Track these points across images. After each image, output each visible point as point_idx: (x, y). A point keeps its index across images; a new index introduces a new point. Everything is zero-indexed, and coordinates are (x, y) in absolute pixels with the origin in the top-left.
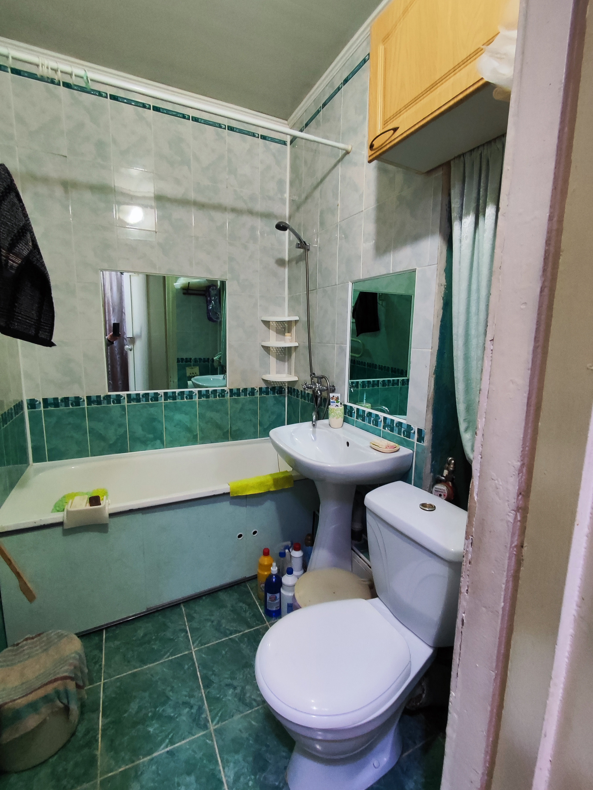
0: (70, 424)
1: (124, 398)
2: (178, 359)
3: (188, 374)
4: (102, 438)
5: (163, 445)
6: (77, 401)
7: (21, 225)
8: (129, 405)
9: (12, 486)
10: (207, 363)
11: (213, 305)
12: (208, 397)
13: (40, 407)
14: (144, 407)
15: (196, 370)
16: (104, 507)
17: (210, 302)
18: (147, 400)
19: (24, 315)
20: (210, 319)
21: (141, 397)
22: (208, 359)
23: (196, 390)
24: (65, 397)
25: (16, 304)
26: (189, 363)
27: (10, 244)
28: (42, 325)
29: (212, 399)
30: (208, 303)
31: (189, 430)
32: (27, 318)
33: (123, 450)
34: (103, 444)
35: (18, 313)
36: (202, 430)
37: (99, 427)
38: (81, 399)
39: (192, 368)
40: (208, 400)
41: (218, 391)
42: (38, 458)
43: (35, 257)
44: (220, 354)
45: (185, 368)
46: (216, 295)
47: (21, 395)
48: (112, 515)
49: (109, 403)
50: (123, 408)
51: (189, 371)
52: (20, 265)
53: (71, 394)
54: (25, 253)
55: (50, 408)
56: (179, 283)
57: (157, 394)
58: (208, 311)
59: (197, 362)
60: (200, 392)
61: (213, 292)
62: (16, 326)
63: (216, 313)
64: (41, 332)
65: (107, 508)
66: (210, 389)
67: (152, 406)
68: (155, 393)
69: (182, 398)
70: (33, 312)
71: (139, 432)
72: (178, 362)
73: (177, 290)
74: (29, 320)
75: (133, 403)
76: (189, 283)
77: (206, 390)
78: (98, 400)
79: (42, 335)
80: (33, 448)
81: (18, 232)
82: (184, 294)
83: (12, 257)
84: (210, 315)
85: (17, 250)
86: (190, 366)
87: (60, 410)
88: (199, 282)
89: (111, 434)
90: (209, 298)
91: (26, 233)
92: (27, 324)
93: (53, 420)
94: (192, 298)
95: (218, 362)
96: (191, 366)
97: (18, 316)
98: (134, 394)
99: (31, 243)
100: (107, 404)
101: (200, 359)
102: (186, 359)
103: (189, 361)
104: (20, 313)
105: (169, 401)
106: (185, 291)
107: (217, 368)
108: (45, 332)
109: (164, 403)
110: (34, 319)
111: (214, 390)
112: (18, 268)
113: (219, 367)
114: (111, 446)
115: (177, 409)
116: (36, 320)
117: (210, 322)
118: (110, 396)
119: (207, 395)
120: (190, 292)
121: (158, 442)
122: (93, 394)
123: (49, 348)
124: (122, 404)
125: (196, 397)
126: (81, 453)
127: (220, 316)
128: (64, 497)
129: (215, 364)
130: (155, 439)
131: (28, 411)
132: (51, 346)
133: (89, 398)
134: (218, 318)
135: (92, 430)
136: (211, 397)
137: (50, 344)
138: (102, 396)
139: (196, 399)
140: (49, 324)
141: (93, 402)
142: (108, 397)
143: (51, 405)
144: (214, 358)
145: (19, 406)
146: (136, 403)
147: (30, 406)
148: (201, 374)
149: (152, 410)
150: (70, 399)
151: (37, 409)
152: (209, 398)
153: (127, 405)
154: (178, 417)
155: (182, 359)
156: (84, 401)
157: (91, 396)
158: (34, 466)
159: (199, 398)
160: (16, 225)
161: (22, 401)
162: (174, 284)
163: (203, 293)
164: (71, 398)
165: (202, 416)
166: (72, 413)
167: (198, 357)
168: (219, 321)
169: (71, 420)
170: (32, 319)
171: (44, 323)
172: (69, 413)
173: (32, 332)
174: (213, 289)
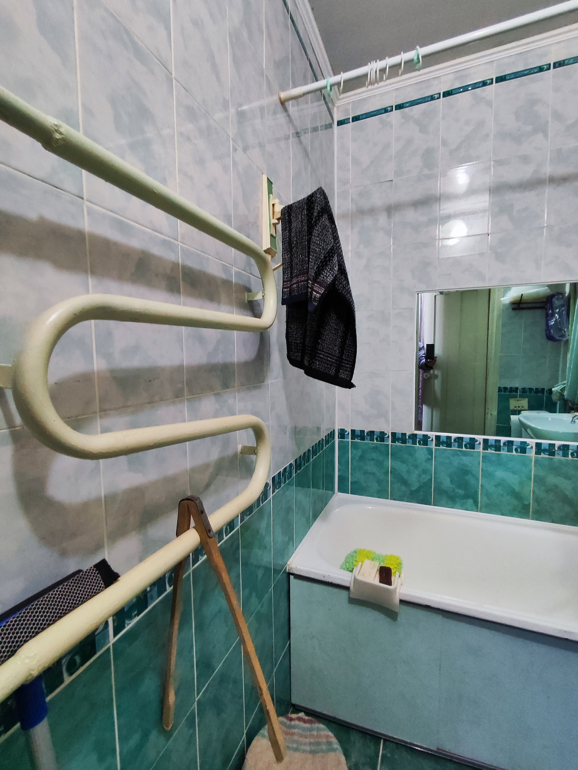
0: (373, 459)
1: (432, 440)
2: (499, 388)
3: (512, 407)
4: (405, 482)
5: (476, 507)
6: (382, 436)
7: (329, 248)
8: (437, 449)
9: (315, 516)
10: (541, 394)
11: (556, 320)
12: (552, 454)
13: (348, 438)
14: (455, 453)
15: (525, 403)
16: (396, 589)
17: (553, 315)
18: (460, 446)
19: (326, 353)
20: (550, 338)
21: (453, 441)
22: (543, 389)
23: (532, 442)
24: (370, 431)
25: (320, 341)
26: (514, 393)
27: (316, 273)
28: (344, 363)
29: (558, 457)
30: (548, 317)
31: (517, 495)
32: (329, 356)
33: (425, 501)
34: (404, 488)
35: (320, 350)
36: (537, 500)
37: (402, 468)
38: (386, 434)
39: (518, 400)
40: (552, 459)
41: (571, 448)
42: (343, 489)
43: (341, 284)
44: (564, 384)
45: (509, 400)
46: (563, 306)
47: (334, 423)
48: (402, 602)
49: (414, 443)
50: (430, 451)
51: (513, 404)
52: (322, 295)
53: (377, 429)
54: (329, 280)
55: (356, 440)
56: (509, 297)
57: (473, 440)
58: (548, 327)
59: (525, 392)
60: (538, 445)
61: (556, 302)
62: (317, 365)
63: (561, 330)
64: (341, 371)
65: (398, 591)
66: (558, 443)
67: (465, 454)
68: (471, 439)
69: (510, 450)
70: (336, 349)
71: (447, 483)
72: (499, 391)
73: (504, 305)
74: (331, 358)
75: (441, 447)
76: (522, 295)
77: (550, 444)
78: (403, 438)
79: (343, 375)
80: (339, 477)
81: (325, 257)
82: (514, 309)
83: (316, 287)
84: (550, 333)
85: (321, 278)
86: (515, 397)
87: (366, 443)
88: (537, 292)
89: (414, 480)
90: (550, 312)
91: (333, 257)
92: (328, 362)
93: (359, 453)
94: (525, 313)
95: (558, 395)
96: (517, 397)
97: (321, 354)
98: (444, 436)
99: (337, 267)
100: (412, 444)
101: (531, 389)
102: (511, 388)
103: (514, 391)
104: (323, 351)
105: (489, 451)
106: (516, 306)
107: (557, 403)
108: (346, 371)
109: (482, 452)
110: (336, 356)
111: (563, 445)
112: (320, 298)
113: (558, 402)
114: (412, 493)
115: (500, 463)
116: (338, 357)
117: (550, 341)
118: (416, 435)
119: (551, 450)
120: (521, 306)
121: (470, 501)
122: (399, 431)
123: (348, 389)
124: (428, 446)
125: (531, 452)
126: (381, 494)
127: (567, 333)
128: (355, 552)
129: (554, 397)
130: (467, 496)
131: (338, 441)
132: (350, 388)
133: (394, 434)
134: (563, 336)
135: (394, 471)
136: (558, 454)
137: (350, 385)
138: (408, 434)
139: (532, 454)
140: (351, 362)
141: (398, 440)
142: (414, 437)
143: (357, 437)
144: (553, 389)
145: (331, 435)
146: (445, 448)
147: (341, 436)
148: (531, 408)
149: (466, 460)
150: (375, 433)
151: (345, 440)
152: (554, 456)
153: (435, 449)
154: (500, 474)
155: (505, 388)
156: (388, 437)
157: (395, 433)
158: (338, 496)
159: (536, 454)
160: (323, 249)
161: (334, 430)
162: (502, 299)
163: (542, 305)
164: (377, 432)
165: (539, 480)
166: (375, 448)
167: (527, 386)
168: (565, 339)
169: (374, 455)
170: (334, 356)
171: (346, 360)
172: (373, 448)
173: (332, 372)
174: (558, 299)
